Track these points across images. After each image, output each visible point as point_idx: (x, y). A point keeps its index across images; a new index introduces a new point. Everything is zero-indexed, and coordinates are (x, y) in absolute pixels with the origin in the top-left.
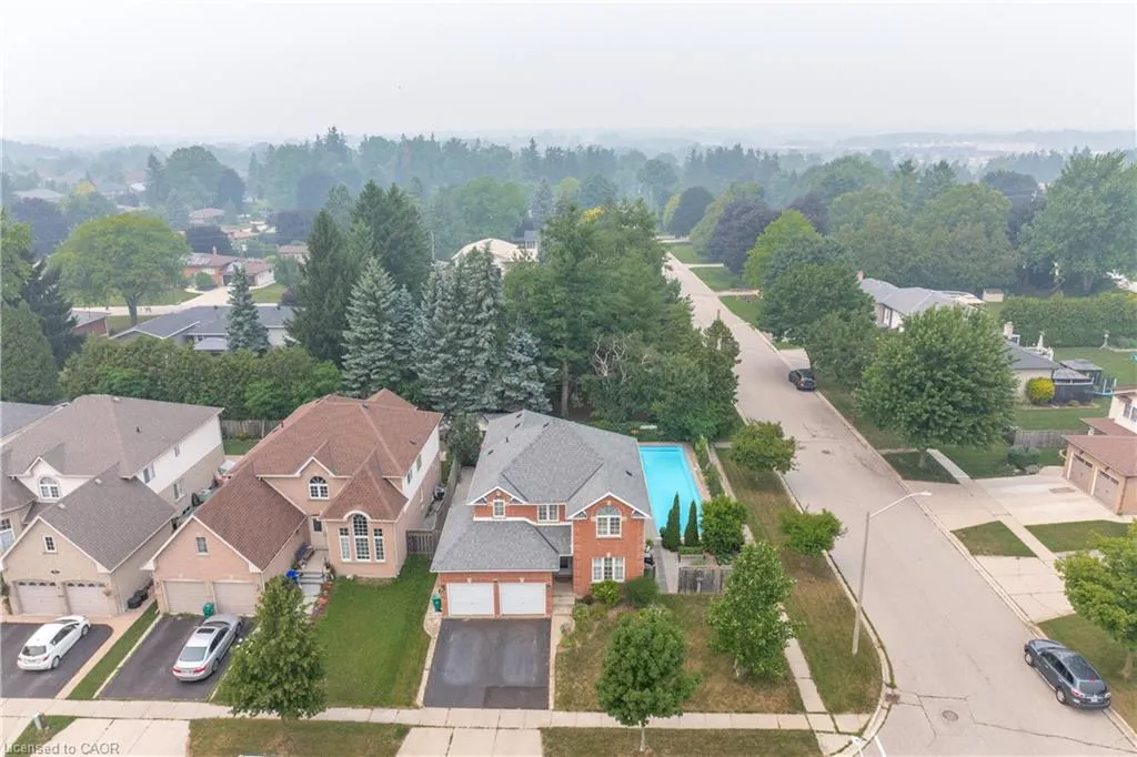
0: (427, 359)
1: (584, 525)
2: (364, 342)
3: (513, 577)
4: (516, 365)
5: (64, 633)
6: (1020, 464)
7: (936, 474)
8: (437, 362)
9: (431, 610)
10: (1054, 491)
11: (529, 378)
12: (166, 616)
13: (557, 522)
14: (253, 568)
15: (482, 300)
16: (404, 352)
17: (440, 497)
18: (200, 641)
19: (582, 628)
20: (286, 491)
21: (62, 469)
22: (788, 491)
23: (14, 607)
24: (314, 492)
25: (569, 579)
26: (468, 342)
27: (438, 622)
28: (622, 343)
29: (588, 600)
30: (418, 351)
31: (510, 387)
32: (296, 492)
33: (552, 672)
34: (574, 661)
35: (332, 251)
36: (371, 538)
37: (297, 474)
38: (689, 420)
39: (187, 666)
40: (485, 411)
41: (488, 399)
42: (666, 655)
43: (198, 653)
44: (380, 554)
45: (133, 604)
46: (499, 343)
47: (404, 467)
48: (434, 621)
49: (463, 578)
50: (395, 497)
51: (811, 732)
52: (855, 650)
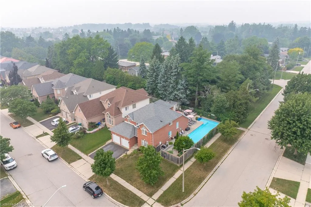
1: (139, 129)
3: (123, 137)
7: (298, 159)
12: (76, 124)
20: (104, 105)
23: (62, 114)
28: (211, 88)
36: (111, 120)
37: (105, 102)
44: (113, 124)
47: (123, 106)
48: (110, 141)
49: (114, 133)
50: (118, 112)
51: (145, 202)
52: (183, 191)
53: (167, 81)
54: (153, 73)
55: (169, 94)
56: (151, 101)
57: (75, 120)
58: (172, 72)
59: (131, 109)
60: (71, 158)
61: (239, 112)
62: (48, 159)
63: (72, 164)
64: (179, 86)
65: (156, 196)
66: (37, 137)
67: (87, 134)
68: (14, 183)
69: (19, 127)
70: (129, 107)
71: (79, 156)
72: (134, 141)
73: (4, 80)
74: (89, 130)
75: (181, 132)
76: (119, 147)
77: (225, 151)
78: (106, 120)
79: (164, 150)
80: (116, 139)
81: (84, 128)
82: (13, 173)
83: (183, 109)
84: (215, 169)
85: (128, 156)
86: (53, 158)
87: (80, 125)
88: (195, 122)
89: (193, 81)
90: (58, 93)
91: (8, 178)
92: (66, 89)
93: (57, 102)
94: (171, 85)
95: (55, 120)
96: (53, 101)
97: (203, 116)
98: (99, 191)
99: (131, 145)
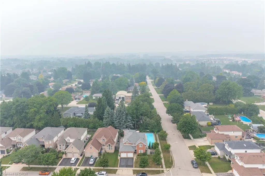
0: (116, 120)
1: (138, 146)
2: (107, 118)
3: (129, 152)
4: (128, 121)
5: (75, 159)
6: (201, 137)
7: (189, 138)
8: (117, 121)
9: (119, 157)
10: (204, 141)
11: (130, 123)
12: (86, 157)
13: (134, 145)
14: (97, 151)
15: (123, 112)
16: (112, 119)
17: (118, 141)
18: (92, 160)
19: (137, 159)
20: (99, 141)
21: (71, 138)
22: (167, 141)
23: (67, 156)
24: (103, 141)
25: (136, 153)
26: (122, 118)
27: (120, 158)
28: (144, 118)
29: (138, 155)
30: (114, 119)
31: (128, 125)
32: (101, 141)
33: (134, 164)
34: (136, 162)
35: (101, 103)
36: (111, 147)
37: (101, 139)
38: (154, 130)
39: (91, 163)
40: (124, 128)
41: (125, 126)
42: (146, 160)
43: (92, 161)
44: (112, 149)
45: (81, 156)
46: (126, 118)
51: (163, 170)
52: (170, 162)
60: (112, 171)
63: (116, 173)
71: (115, 169)
76: (128, 158)
99: (134, 155)
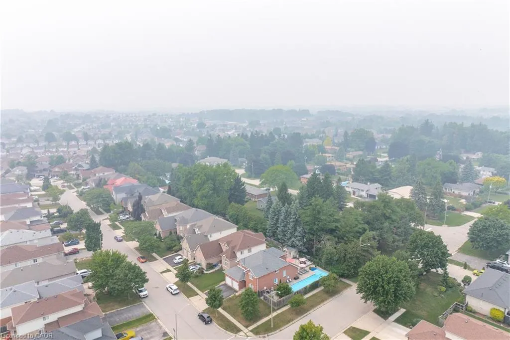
1: (247, 274)
3: (234, 280)
12: (196, 263)
14: (204, 259)
21: (199, 230)
23: (183, 252)
32: (223, 248)
37: (223, 244)
47: (239, 250)
48: (223, 283)
49: (228, 276)
50: (233, 256)
51: (242, 331)
52: (272, 326)
53: (287, 227)
54: (275, 216)
55: (288, 239)
56: (268, 246)
57: (195, 259)
58: (291, 218)
59: (246, 253)
60: (190, 293)
61: (350, 266)
62: (171, 293)
63: (190, 298)
64: (297, 234)
65: (251, 328)
66: (162, 273)
67: (204, 274)
68: (147, 307)
69: (145, 262)
70: (245, 252)
71: (196, 292)
72: (243, 284)
73: (125, 207)
74: (207, 271)
75: (289, 281)
76: (230, 289)
77: (323, 301)
78: (222, 262)
79: (267, 295)
80: (228, 281)
81: (202, 268)
82: (145, 300)
83: (301, 256)
84: (305, 315)
85: (237, 297)
86: (176, 292)
87: (199, 264)
88: (307, 271)
89: (309, 229)
90: (180, 229)
91: (143, 304)
92: (188, 226)
93: (179, 239)
94: (290, 231)
95: (177, 258)
96: (175, 238)
97: (318, 266)
98: (209, 319)
99: (240, 288)
